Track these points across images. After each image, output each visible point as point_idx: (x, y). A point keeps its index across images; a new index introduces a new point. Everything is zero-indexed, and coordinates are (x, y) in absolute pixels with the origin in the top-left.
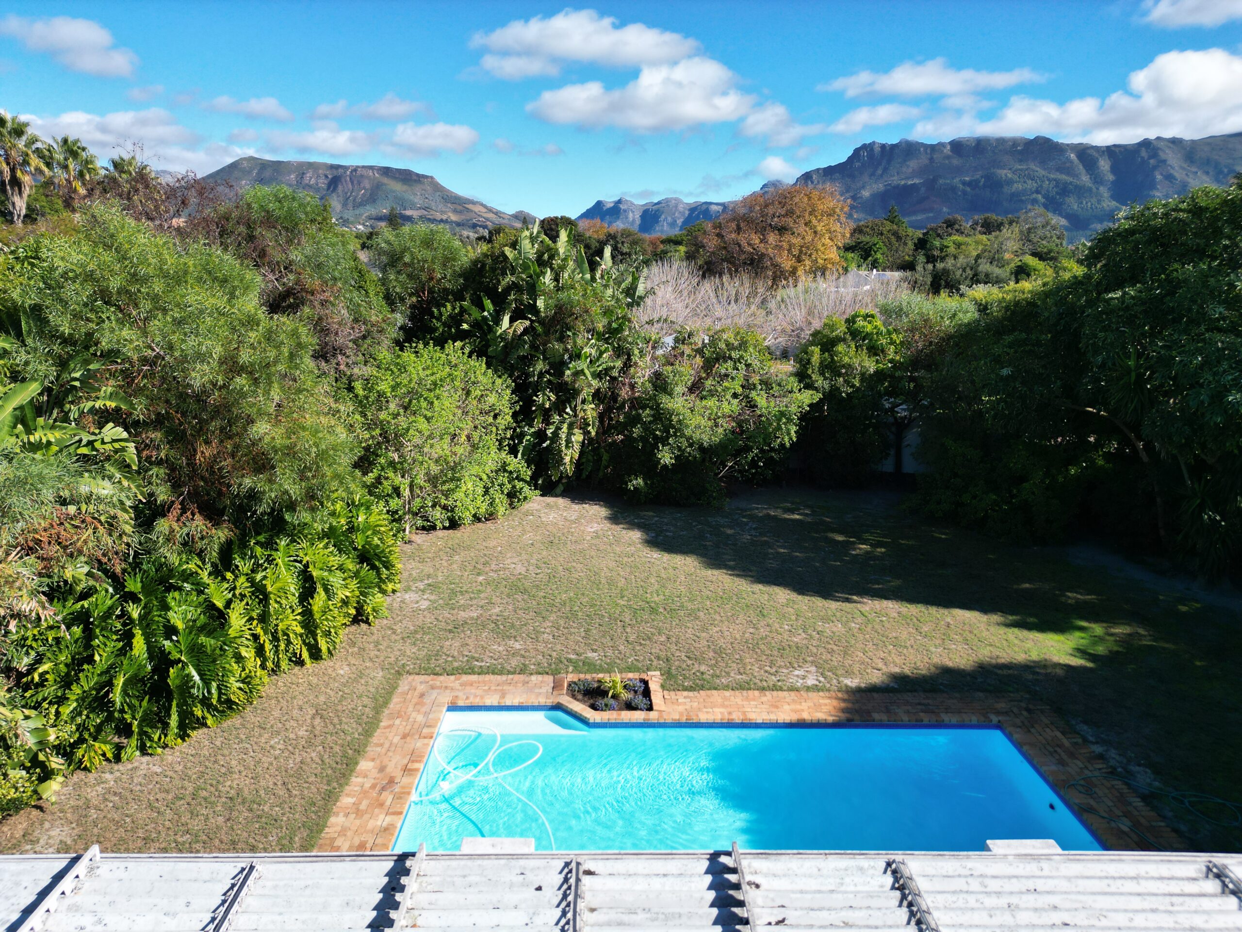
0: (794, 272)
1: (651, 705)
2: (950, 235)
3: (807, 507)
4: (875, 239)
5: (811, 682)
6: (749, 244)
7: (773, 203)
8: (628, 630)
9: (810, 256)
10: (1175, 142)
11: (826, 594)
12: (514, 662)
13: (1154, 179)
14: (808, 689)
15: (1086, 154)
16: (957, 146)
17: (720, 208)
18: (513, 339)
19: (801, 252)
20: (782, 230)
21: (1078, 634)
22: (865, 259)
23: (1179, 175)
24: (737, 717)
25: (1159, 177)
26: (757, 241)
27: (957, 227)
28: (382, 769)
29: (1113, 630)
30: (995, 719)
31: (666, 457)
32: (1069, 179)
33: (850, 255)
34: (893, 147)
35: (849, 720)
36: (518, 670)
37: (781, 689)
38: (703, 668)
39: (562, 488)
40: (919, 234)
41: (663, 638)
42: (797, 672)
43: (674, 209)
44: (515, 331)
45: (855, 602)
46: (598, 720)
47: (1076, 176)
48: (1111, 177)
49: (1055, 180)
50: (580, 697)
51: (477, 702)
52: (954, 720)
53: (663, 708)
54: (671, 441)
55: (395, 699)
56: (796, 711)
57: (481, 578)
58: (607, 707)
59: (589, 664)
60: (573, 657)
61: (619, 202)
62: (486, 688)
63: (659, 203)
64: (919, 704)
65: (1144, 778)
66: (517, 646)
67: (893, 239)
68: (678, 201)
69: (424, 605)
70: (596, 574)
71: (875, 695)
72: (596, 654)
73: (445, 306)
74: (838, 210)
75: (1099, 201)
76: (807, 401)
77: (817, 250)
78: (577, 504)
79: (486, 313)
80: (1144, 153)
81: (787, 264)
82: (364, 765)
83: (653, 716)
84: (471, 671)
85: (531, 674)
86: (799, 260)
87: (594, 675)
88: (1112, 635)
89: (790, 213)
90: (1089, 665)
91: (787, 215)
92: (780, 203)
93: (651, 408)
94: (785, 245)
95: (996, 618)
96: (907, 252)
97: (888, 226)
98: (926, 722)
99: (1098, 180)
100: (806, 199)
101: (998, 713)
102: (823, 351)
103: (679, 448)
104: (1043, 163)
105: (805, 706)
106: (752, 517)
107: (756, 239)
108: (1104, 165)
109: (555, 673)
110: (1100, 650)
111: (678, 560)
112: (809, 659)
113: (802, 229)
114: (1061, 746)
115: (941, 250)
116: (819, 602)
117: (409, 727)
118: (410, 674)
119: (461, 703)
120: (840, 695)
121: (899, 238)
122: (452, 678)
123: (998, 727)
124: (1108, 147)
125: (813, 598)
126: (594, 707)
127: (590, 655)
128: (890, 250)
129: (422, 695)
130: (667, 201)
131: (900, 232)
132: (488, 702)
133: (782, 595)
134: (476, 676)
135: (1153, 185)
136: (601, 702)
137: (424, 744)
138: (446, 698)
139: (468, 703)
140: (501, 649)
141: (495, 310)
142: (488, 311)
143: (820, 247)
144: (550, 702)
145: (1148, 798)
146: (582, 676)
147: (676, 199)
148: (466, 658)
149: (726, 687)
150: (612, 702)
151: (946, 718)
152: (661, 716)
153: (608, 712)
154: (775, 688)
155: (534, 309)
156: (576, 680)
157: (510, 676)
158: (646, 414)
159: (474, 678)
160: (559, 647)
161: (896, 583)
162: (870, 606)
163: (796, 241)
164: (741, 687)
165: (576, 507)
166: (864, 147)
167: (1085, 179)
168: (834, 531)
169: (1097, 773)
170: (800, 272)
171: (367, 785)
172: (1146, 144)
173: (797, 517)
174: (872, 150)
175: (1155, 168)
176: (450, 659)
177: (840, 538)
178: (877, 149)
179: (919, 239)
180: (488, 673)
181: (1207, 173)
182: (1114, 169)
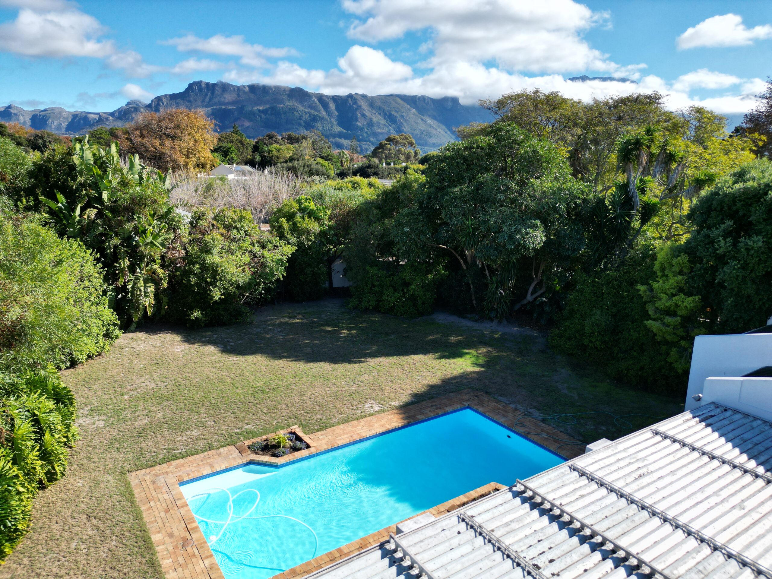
0: (186, 165)
1: (308, 444)
2: (272, 144)
3: (299, 314)
4: (230, 145)
5: (377, 409)
6: (152, 146)
7: (164, 119)
8: (259, 406)
9: (195, 154)
10: (364, 96)
11: (349, 361)
12: (201, 444)
13: (357, 116)
14: (378, 412)
15: (321, 98)
16: (253, 88)
17: (97, 117)
18: (88, 223)
19: (188, 152)
20: (173, 138)
21: (468, 356)
22: (225, 157)
23: (368, 114)
24: (357, 438)
25: (359, 115)
26: (158, 144)
27: (274, 139)
28: (171, 535)
29: (480, 351)
30: (466, 404)
31: (217, 294)
32: (316, 113)
33: (216, 154)
34: (214, 85)
35: (409, 423)
36: (207, 448)
37: (366, 416)
38: (319, 417)
39: (135, 326)
40: (253, 142)
41: (284, 406)
42: (367, 406)
43: (59, 115)
44: (89, 217)
45: (364, 362)
46: (283, 462)
47: (318, 111)
48: (336, 113)
49: (309, 113)
50: (261, 453)
51: (196, 475)
52: (451, 410)
53: (315, 445)
54: (218, 284)
55: (136, 492)
56: (382, 426)
57: (126, 397)
58: (284, 454)
59: (252, 433)
60: (238, 431)
61: (9, 107)
62: (195, 465)
63: (45, 110)
64: (432, 406)
65: (536, 413)
66: (195, 433)
67: (240, 145)
68: (61, 111)
69: (101, 424)
70: (207, 378)
71: (410, 407)
72: (250, 426)
73: (21, 201)
74: (207, 126)
75: (332, 126)
76: (291, 252)
77: (199, 152)
78: (153, 335)
79: (60, 205)
80: (350, 101)
81: (181, 160)
82: (155, 538)
83: (312, 450)
84: (176, 458)
85: (218, 448)
86: (188, 157)
87: (260, 438)
88: (480, 354)
89: (177, 127)
90: (483, 369)
91: (175, 128)
92: (169, 119)
93: (199, 264)
94: (178, 148)
95: (431, 356)
96: (248, 153)
97: (235, 137)
98: (440, 413)
99: (329, 113)
100: (186, 118)
101: (466, 401)
102: (288, 221)
103: (224, 288)
104: (301, 102)
105: (383, 422)
106: (274, 325)
107: (156, 143)
108: (332, 106)
109: (233, 444)
110: (481, 361)
111: (251, 359)
112: (367, 397)
113: (187, 138)
114: (499, 409)
115: (269, 153)
116: (347, 366)
117: (164, 504)
118: (131, 472)
119: (186, 479)
120: (394, 411)
121: (243, 145)
122: (165, 465)
123: (468, 407)
124: (333, 96)
125: (343, 365)
126: (274, 455)
127: (247, 427)
128: (239, 151)
129: (154, 483)
130: (52, 109)
131: (244, 141)
132: (205, 473)
133: (326, 367)
134: (181, 460)
135: (357, 119)
136: (277, 451)
137: (186, 511)
138: (172, 479)
139: (191, 477)
140: (184, 438)
141: (67, 202)
142: (62, 203)
143: (200, 149)
144: (245, 461)
145: (543, 421)
146: (253, 440)
147: (60, 108)
148: (165, 451)
149: (338, 423)
150: (284, 450)
151: (448, 409)
152: (317, 449)
153: (286, 456)
154: (362, 417)
155: (99, 200)
156: (251, 444)
157: (205, 453)
158: (196, 268)
159: (181, 461)
160: (223, 428)
161: (375, 348)
162: (374, 362)
163: (184, 145)
164: (346, 421)
165: (155, 337)
166: (195, 83)
167: (324, 113)
168: (323, 325)
169: (520, 417)
170: (190, 166)
171: (171, 548)
172: (350, 96)
173: (298, 321)
174: (200, 85)
175: (357, 109)
176: (153, 454)
177: (330, 329)
178: (203, 85)
179: (254, 146)
180: (188, 455)
181: (380, 114)
182: (337, 109)
